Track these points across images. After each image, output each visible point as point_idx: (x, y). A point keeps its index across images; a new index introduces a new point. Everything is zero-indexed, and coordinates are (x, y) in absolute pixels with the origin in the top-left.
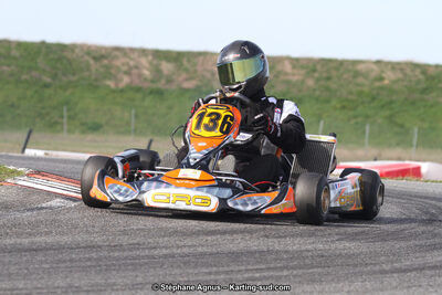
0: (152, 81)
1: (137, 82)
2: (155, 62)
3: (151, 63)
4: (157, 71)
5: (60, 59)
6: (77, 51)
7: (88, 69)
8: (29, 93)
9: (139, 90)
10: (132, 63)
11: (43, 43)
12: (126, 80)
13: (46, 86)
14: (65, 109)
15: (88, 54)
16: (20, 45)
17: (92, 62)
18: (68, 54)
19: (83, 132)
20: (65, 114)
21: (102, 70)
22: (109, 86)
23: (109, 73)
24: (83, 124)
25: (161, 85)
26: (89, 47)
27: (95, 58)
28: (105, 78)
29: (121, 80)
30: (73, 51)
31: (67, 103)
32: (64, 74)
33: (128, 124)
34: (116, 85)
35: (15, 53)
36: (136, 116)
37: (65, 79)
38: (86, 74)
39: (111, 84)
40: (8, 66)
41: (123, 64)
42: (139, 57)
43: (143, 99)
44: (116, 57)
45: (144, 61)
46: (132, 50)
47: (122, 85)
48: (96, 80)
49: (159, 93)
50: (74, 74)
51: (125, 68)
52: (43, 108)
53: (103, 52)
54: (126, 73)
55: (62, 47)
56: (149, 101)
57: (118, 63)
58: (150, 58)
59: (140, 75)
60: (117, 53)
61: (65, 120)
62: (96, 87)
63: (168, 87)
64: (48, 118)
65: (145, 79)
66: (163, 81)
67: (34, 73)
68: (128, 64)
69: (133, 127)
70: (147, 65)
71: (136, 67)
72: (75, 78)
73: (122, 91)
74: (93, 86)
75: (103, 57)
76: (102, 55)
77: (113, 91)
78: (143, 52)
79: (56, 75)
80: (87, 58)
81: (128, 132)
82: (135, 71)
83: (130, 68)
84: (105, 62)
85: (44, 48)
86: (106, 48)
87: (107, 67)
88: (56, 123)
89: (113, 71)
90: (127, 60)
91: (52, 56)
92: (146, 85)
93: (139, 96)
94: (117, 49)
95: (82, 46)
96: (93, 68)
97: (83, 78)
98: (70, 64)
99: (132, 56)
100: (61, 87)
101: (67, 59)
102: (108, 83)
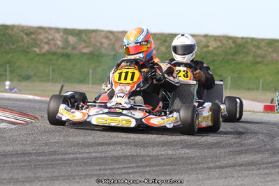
0: (63, 48)
1: (53, 49)
2: (64, 36)
3: (62, 37)
4: (66, 42)
5: (4, 35)
6: (15, 29)
7: (23, 41)
9: (54, 54)
10: (50, 37)
12: (46, 47)
14: (8, 65)
15: (22, 31)
17: (25, 36)
18: (10, 32)
19: (19, 81)
20: (8, 69)
21: (31, 41)
22: (35, 52)
23: (35, 43)
24: (19, 76)
25: (69, 50)
26: (23, 27)
27: (26, 34)
28: (33, 47)
29: (43, 48)
30: (12, 30)
31: (9, 62)
32: (7, 44)
33: (48, 75)
34: (40, 51)
36: (53, 70)
37: (7, 48)
38: (21, 44)
39: (37, 50)
41: (45, 38)
42: (55, 33)
43: (58, 60)
44: (40, 33)
45: (58, 36)
46: (50, 29)
47: (43, 51)
48: (27, 48)
49: (68, 56)
50: (13, 44)
51: (46, 40)
53: (32, 30)
54: (46, 43)
55: (6, 27)
56: (61, 61)
57: (41, 37)
58: (62, 34)
59: (55, 45)
60: (40, 31)
61: (8, 73)
62: (27, 52)
63: (73, 52)
65: (59, 47)
66: (70, 48)
68: (47, 37)
69: (51, 77)
70: (59, 38)
71: (53, 40)
72: (15, 46)
73: (44, 55)
74: (26, 52)
75: (32, 33)
76: (31, 32)
77: (38, 55)
78: (57, 30)
80: (21, 34)
81: (48, 81)
82: (52, 42)
83: (49, 40)
84: (33, 36)
86: (33, 28)
87: (34, 40)
88: (2, 75)
89: (38, 42)
90: (47, 35)
92: (59, 51)
93: (55, 58)
94: (41, 28)
95: (18, 27)
96: (25, 41)
97: (19, 47)
98: (11, 38)
99: (50, 32)
100: (5, 52)
101: (9, 35)
102: (35, 49)
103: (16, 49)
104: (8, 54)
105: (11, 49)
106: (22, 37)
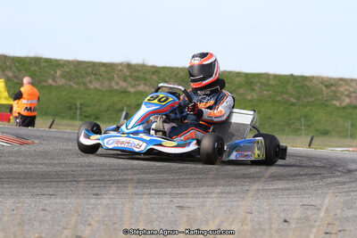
1: (355, 102)
5: (302, 86)
6: (314, 81)
7: (322, 94)
8: (281, 109)
10: (352, 90)
11: (292, 75)
12: (347, 100)
13: (293, 104)
14: (303, 119)
15: (322, 83)
16: (275, 76)
17: (324, 88)
18: (308, 83)
19: (317, 136)
20: (303, 123)
21: (331, 94)
22: (335, 105)
23: (335, 97)
24: (317, 131)
26: (323, 78)
27: (326, 86)
28: (333, 99)
29: (344, 100)
30: (311, 81)
31: (306, 117)
32: (305, 97)
33: (347, 130)
34: (341, 104)
35: (272, 82)
36: (352, 125)
37: (305, 100)
38: (320, 97)
39: (337, 103)
40: (268, 91)
41: (346, 90)
44: (341, 85)
46: (352, 80)
47: (343, 105)
48: (327, 101)
50: (312, 97)
51: (347, 93)
52: (290, 119)
53: (332, 82)
54: (347, 96)
55: (304, 78)
57: (342, 89)
60: (341, 82)
61: (303, 127)
62: (326, 105)
64: (293, 126)
67: (285, 96)
68: (349, 90)
69: (349, 133)
71: (354, 92)
72: (312, 100)
73: (344, 108)
74: (325, 105)
75: (332, 85)
76: (331, 84)
77: (338, 108)
79: (300, 97)
80: (321, 85)
81: (346, 137)
82: (353, 95)
83: (350, 93)
84: (333, 88)
85: (292, 79)
86: (334, 79)
87: (334, 92)
88: (299, 129)
89: (339, 95)
90: (347, 87)
91: (297, 85)
94: (342, 79)
95: (318, 78)
96: (325, 93)
97: (318, 100)
98: (310, 90)
99: (352, 84)
100: (303, 106)
101: (308, 87)
102: (335, 102)
103: (314, 101)
104: (306, 107)
105: (309, 102)
106: (321, 88)
